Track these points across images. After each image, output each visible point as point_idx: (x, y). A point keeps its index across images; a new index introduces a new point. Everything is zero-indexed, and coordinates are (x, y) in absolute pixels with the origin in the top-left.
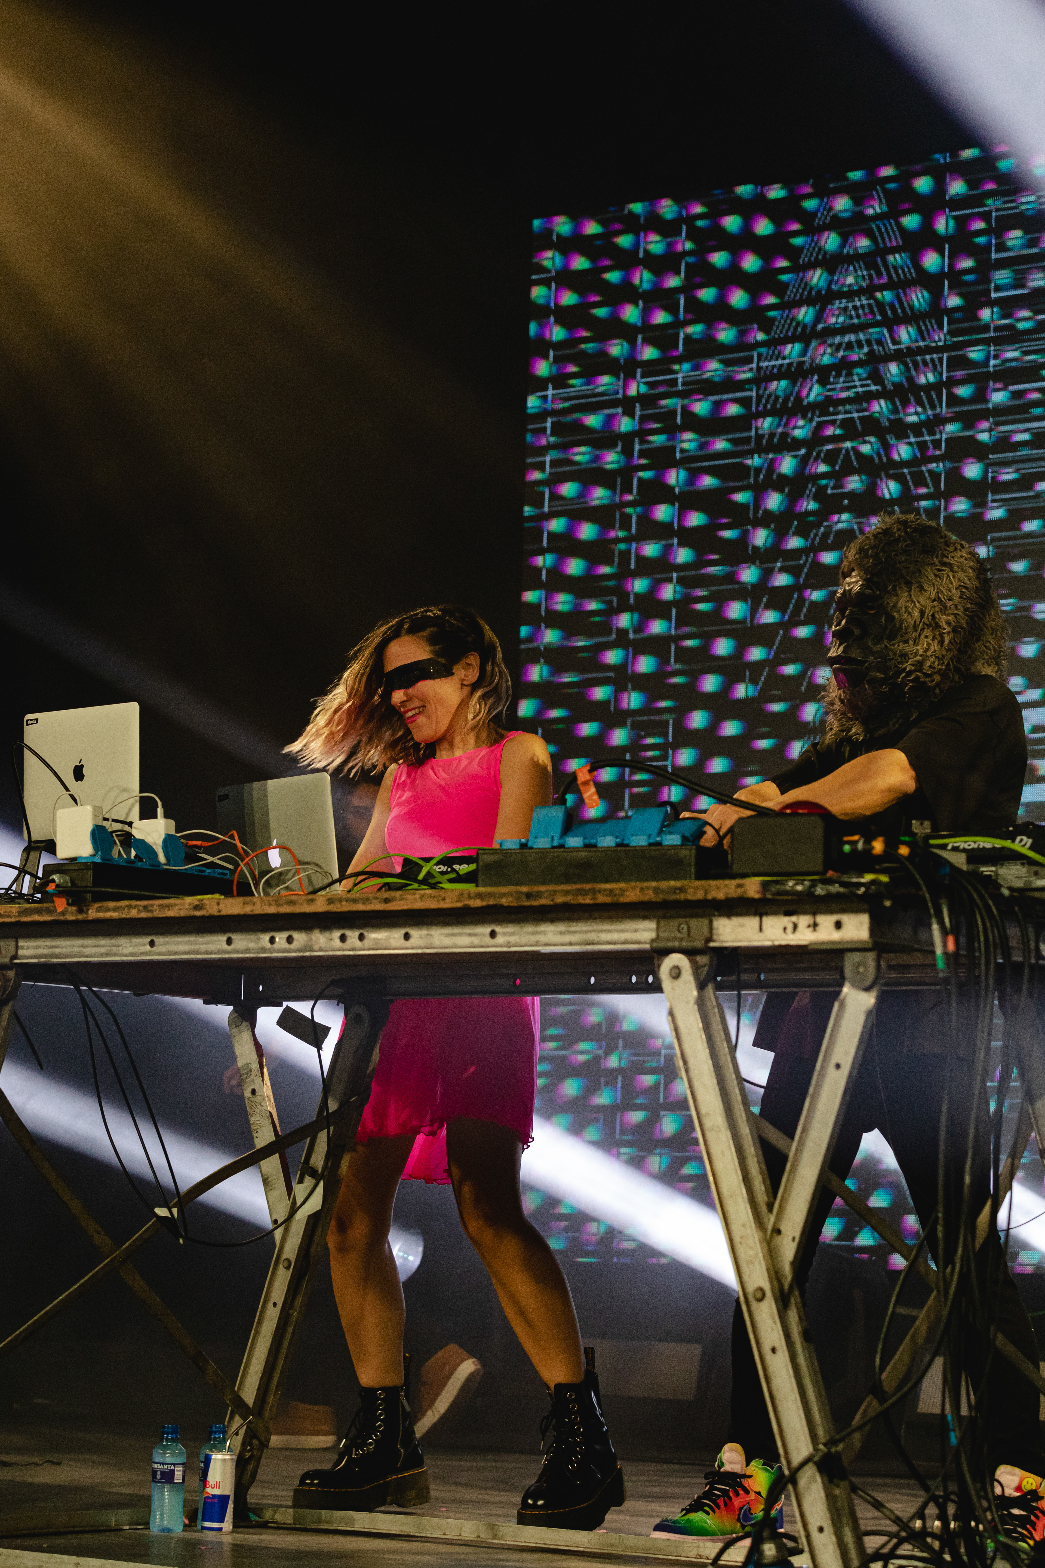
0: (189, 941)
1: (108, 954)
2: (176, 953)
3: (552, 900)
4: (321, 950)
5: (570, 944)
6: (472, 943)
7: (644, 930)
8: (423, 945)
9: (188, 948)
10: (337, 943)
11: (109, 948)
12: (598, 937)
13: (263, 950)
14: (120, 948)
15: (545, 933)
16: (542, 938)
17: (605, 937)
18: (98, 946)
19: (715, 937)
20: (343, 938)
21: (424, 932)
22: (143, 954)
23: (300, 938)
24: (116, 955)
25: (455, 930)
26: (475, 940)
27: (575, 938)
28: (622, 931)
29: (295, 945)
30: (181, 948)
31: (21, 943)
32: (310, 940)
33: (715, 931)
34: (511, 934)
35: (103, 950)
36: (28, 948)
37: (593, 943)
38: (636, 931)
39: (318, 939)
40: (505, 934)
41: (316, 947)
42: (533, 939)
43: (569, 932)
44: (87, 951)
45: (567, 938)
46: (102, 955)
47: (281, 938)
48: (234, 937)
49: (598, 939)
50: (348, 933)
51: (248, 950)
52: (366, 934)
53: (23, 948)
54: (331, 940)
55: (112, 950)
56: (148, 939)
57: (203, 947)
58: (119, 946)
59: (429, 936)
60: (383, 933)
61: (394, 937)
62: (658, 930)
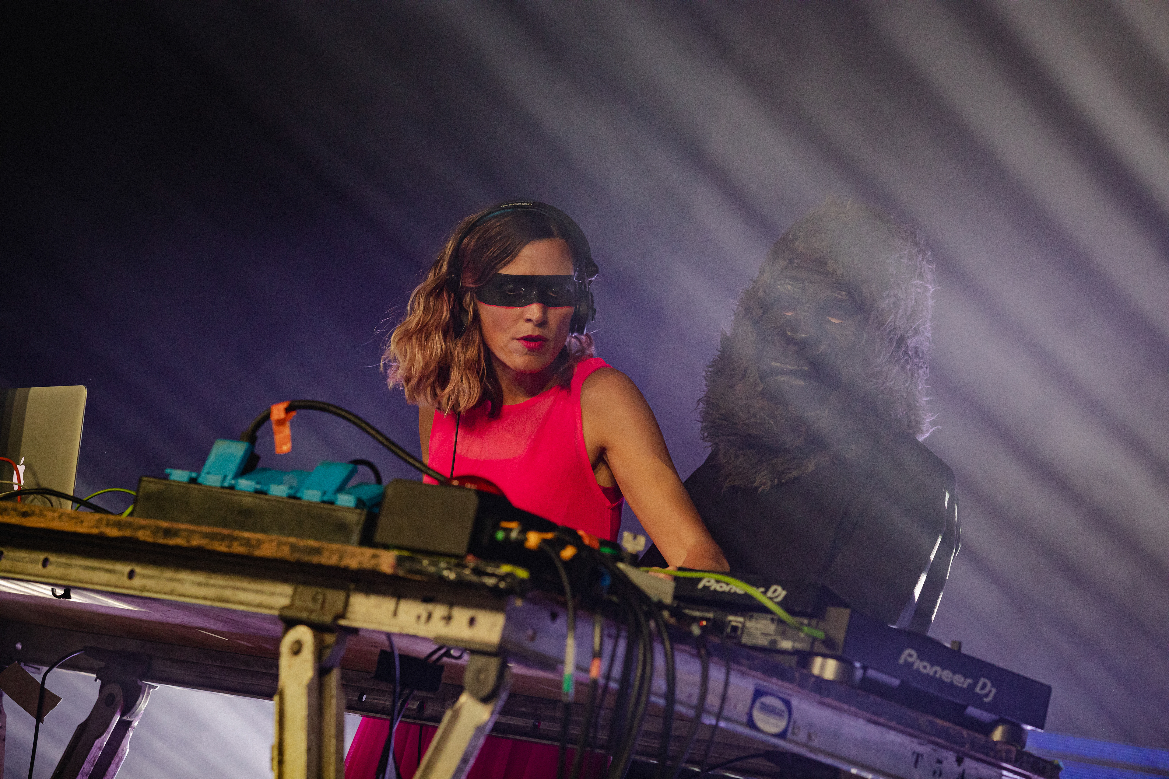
3: (188, 541)
5: (205, 598)
6: (108, 581)
7: (282, 595)
8: (59, 576)
12: (234, 595)
15: (182, 582)
16: (178, 587)
17: (242, 596)
19: (349, 615)
21: (64, 560)
25: (95, 563)
26: (112, 578)
28: (258, 592)
33: (350, 608)
34: (149, 577)
37: (226, 601)
38: (272, 594)
40: (143, 576)
42: (169, 586)
43: (207, 585)
45: (203, 591)
49: (233, 598)
59: (68, 566)
60: (23, 555)
61: (32, 561)
62: (293, 597)
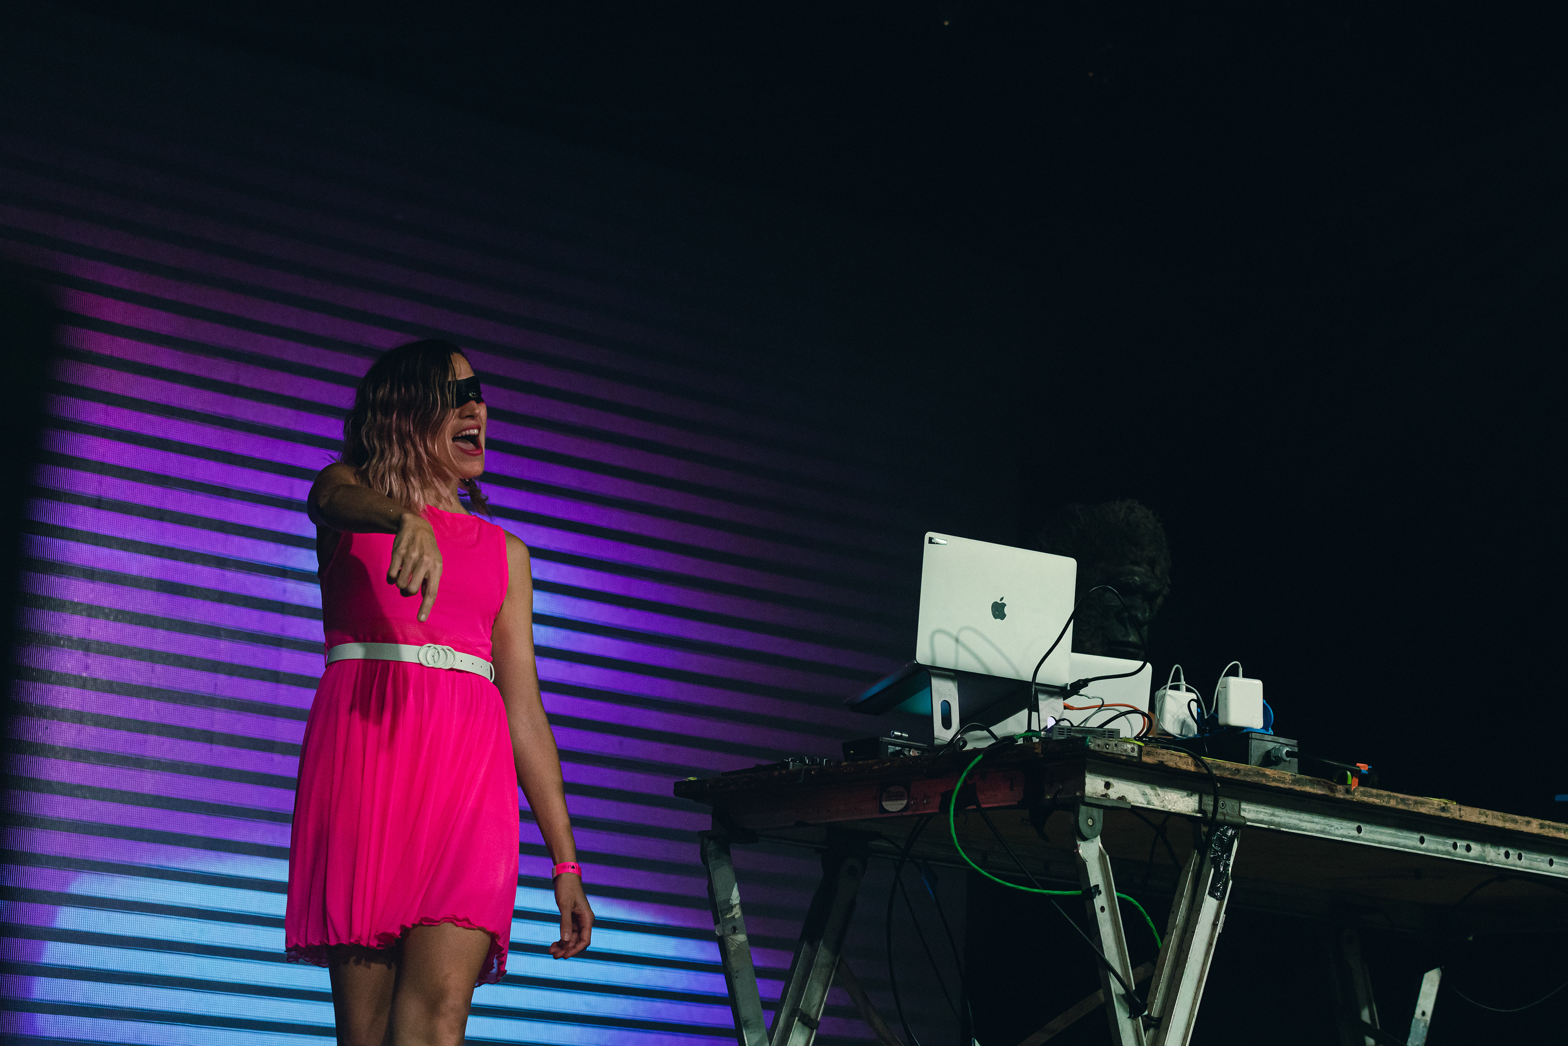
0: (1390, 833)
1: (1322, 832)
2: (1380, 842)
4: (1492, 861)
9: (1389, 839)
10: (1502, 857)
11: (1323, 826)
13: (1449, 853)
14: (1333, 828)
18: (1313, 822)
20: (1507, 855)
21: (1563, 861)
22: (1352, 837)
23: (1476, 848)
24: (1329, 833)
29: (1472, 853)
30: (1384, 838)
31: (1244, 806)
32: (1484, 851)
35: (1318, 827)
36: (1249, 811)
39: (1490, 852)
41: (1488, 859)
44: (1304, 825)
46: (1317, 831)
47: (1461, 845)
48: (1425, 837)
50: (1511, 852)
51: (1437, 851)
52: (1523, 854)
53: (1244, 810)
54: (1499, 854)
55: (1325, 828)
56: (1356, 825)
57: (1402, 841)
58: (1332, 826)
60: (1535, 856)
61: (1543, 861)
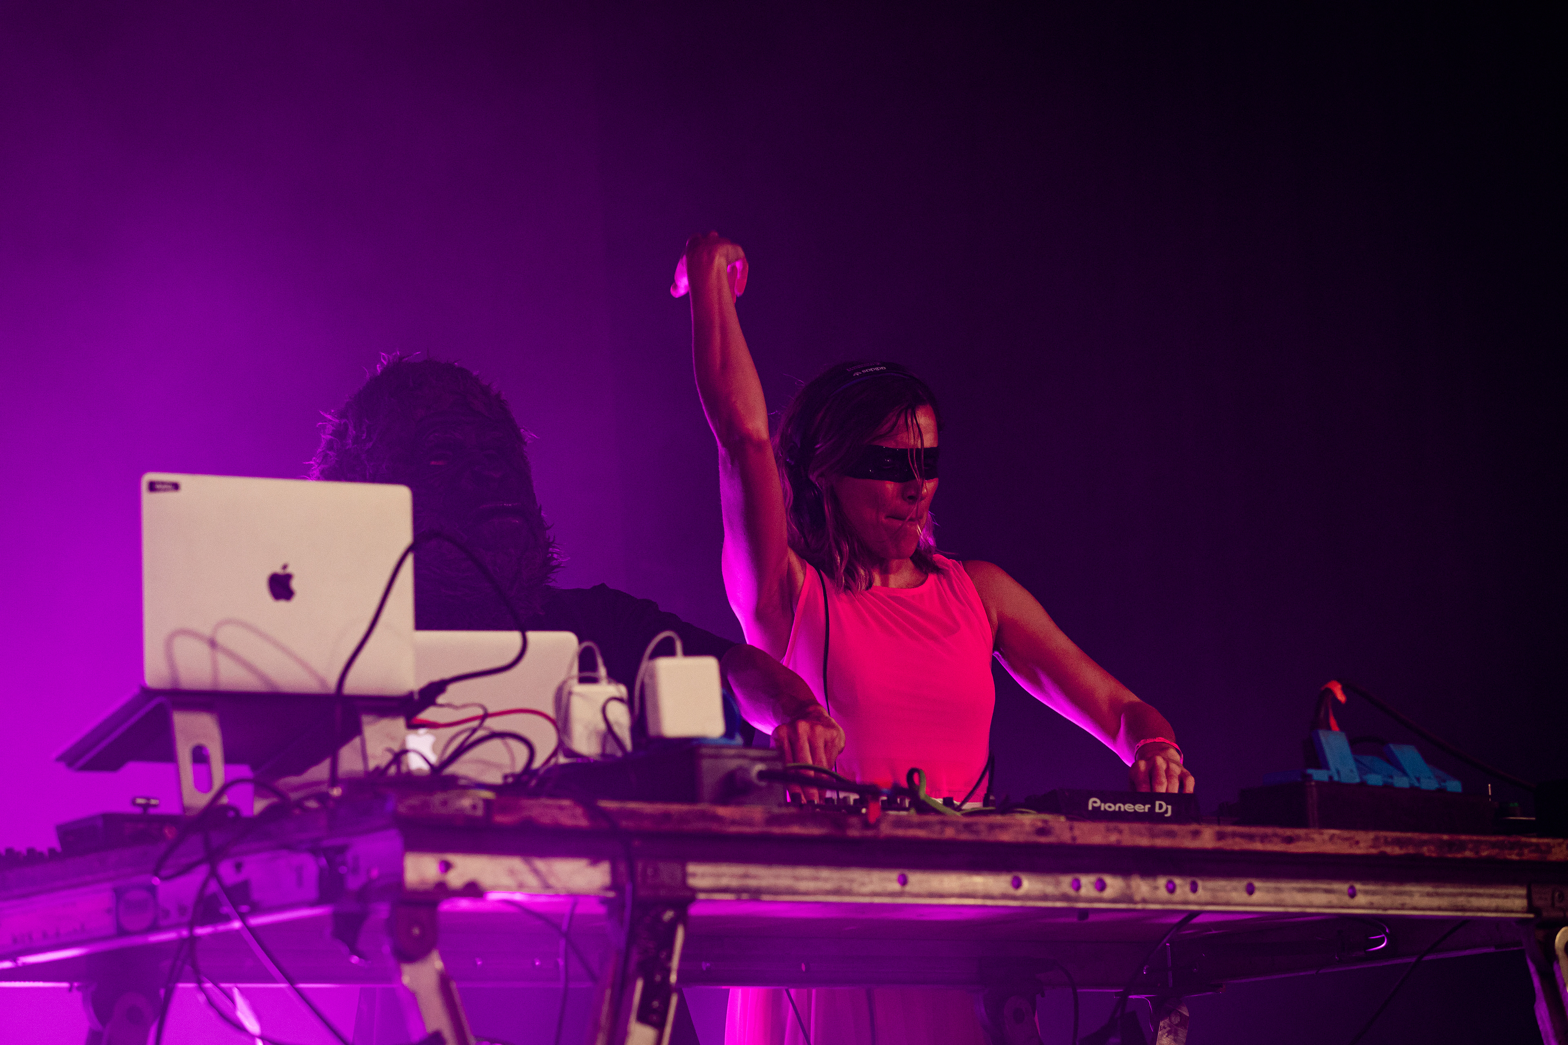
0: (958, 880)
1: (837, 892)
2: (941, 897)
4: (1144, 901)
5: (1439, 909)
6: (1330, 902)
7: (1516, 896)
8: (1272, 902)
9: (957, 889)
10: (1163, 893)
11: (839, 884)
12: (1469, 902)
13: (1065, 897)
14: (852, 885)
15: (1410, 894)
16: (1407, 900)
17: (1476, 902)
18: (819, 879)
20: (1171, 888)
21: (1271, 885)
22: (890, 895)
23: (1114, 885)
24: (849, 893)
25: (1309, 885)
26: (1333, 899)
27: (1444, 902)
28: (1492, 896)
29: (1108, 893)
30: (946, 889)
32: (1129, 887)
34: (1374, 893)
35: (828, 886)
36: (703, 876)
37: (1463, 909)
38: (1507, 896)
39: (1139, 887)
40: (1366, 893)
41: (1137, 898)
42: (1399, 900)
43: (1438, 895)
45: (1435, 902)
46: (827, 893)
47: (1087, 882)
48: (1023, 876)
49: (1468, 905)
50: (1178, 881)
51: (1045, 898)
52: (1200, 883)
54: (1156, 888)
55: (839, 887)
56: (898, 873)
57: (981, 890)
58: (850, 882)
59: (1279, 890)
60: (1221, 883)
61: (1235, 889)
62: (1529, 897)
